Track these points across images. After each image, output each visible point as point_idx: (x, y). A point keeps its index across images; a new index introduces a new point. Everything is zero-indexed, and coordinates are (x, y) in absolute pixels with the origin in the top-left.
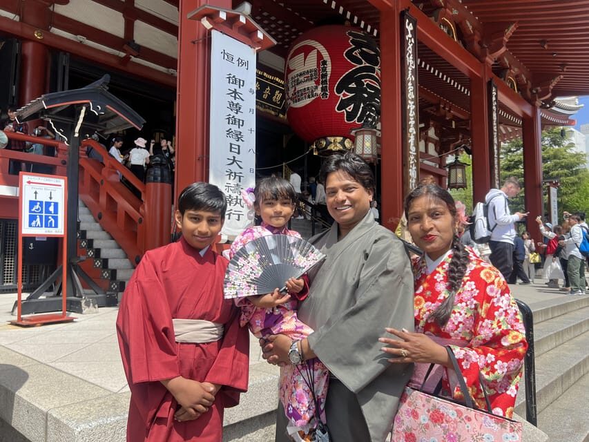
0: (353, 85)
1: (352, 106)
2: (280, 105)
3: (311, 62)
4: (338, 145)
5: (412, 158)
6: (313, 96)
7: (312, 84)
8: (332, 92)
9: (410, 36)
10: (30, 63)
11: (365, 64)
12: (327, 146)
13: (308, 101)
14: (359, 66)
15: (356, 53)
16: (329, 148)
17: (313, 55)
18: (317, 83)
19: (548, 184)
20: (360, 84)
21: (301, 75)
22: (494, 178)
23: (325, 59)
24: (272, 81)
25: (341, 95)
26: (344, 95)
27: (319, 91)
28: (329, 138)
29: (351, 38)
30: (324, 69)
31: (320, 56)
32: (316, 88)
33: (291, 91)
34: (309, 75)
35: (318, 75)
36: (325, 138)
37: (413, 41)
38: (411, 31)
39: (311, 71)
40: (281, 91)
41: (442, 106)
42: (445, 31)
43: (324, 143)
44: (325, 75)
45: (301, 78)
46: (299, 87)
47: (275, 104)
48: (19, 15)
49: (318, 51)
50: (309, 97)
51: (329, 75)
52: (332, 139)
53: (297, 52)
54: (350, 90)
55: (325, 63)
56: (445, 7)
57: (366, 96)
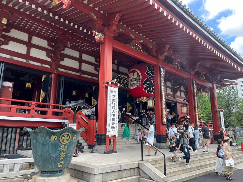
0: (149, 82)
1: (149, 88)
2: (126, 85)
3: (136, 76)
4: (145, 100)
5: (164, 108)
6: (136, 86)
7: (136, 82)
8: (142, 85)
9: (162, 72)
10: (53, 79)
11: (152, 75)
12: (141, 100)
13: (135, 87)
14: (150, 76)
15: (149, 72)
16: (142, 101)
17: (136, 73)
18: (137, 82)
19: (219, 111)
20: (150, 81)
21: (132, 79)
22: (196, 111)
23: (140, 75)
24: (123, 78)
25: (145, 85)
26: (146, 85)
27: (138, 84)
28: (142, 98)
29: (148, 68)
30: (140, 78)
31: (138, 74)
32: (137, 83)
33: (130, 84)
34: (135, 79)
35: (138, 79)
36: (140, 98)
37: (163, 74)
38: (163, 71)
39: (135, 78)
40: (126, 80)
41: (184, 80)
42: (176, 67)
43: (140, 99)
44: (140, 80)
45: (133, 80)
46: (132, 83)
47: (125, 84)
48: (50, 66)
49: (137, 72)
50: (135, 86)
51: (141, 80)
52: (143, 98)
53: (131, 72)
54: (148, 84)
55: (140, 76)
56: (176, 60)
57: (153, 85)
